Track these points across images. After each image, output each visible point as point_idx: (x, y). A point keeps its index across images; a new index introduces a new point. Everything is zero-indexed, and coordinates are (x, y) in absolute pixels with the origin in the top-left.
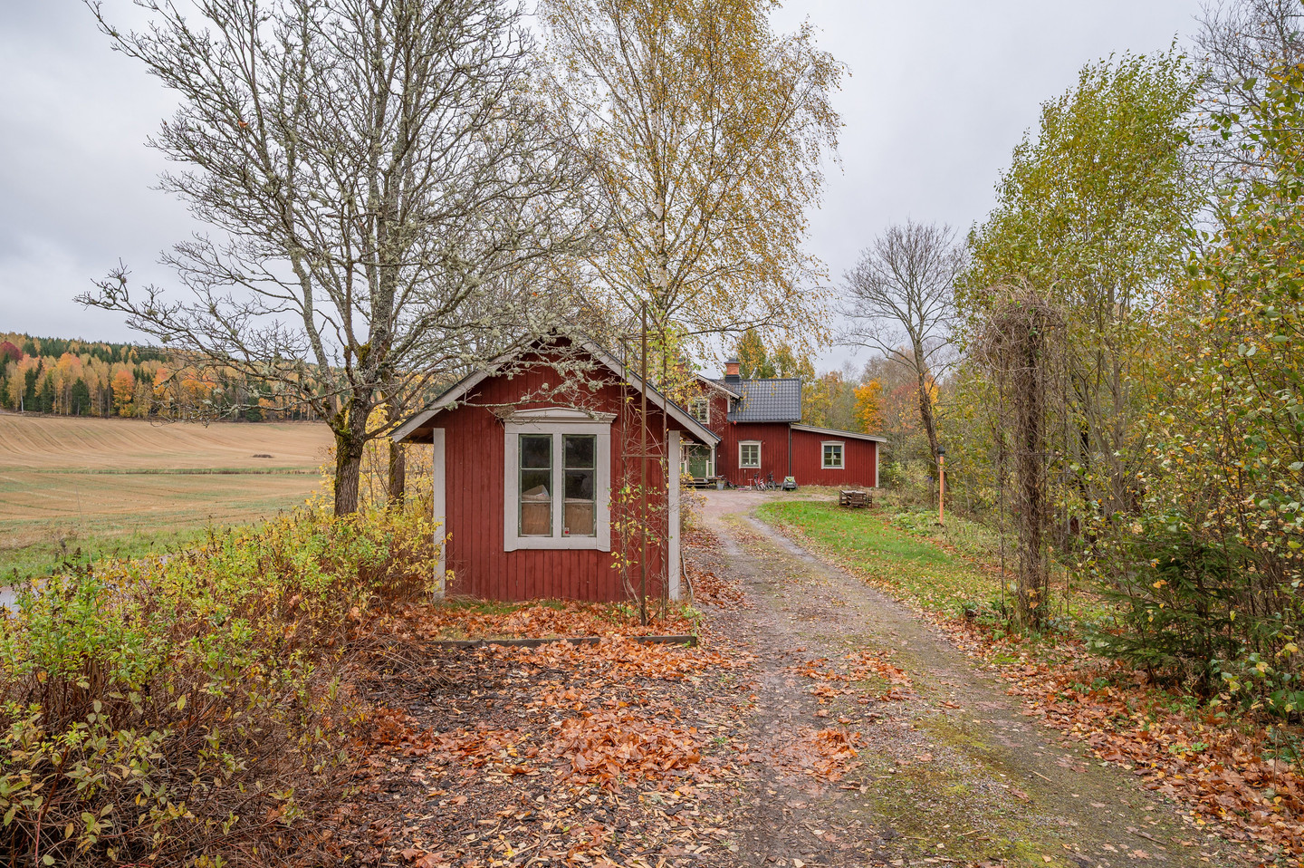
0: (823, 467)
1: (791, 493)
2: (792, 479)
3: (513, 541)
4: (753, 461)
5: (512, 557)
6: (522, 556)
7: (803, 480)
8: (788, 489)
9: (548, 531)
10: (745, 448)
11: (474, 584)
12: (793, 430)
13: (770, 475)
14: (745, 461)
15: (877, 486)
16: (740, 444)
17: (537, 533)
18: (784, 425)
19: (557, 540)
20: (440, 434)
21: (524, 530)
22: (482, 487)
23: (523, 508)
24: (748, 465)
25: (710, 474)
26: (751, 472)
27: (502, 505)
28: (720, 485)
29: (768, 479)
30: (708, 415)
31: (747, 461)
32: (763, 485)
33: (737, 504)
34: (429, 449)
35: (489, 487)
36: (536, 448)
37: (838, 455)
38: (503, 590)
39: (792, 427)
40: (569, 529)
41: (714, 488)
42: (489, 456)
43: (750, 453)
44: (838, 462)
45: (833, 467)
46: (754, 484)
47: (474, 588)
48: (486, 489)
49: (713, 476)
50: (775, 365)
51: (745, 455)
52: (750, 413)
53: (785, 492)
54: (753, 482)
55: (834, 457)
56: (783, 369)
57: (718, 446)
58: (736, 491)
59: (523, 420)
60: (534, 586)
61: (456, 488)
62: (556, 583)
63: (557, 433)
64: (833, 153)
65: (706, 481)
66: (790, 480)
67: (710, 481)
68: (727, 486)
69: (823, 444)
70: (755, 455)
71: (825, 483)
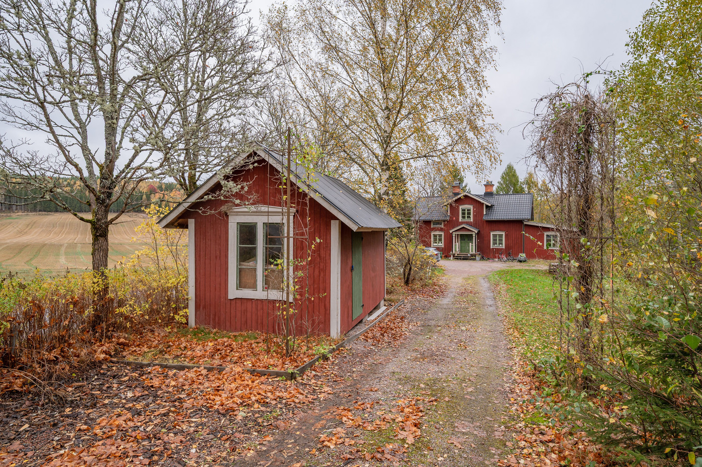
0: (545, 248)
1: (522, 264)
2: (524, 255)
3: (233, 292)
4: (499, 244)
5: (233, 302)
6: (239, 302)
7: (530, 256)
8: (521, 261)
9: (254, 287)
10: (495, 236)
11: (211, 319)
12: (526, 225)
13: (510, 253)
14: (495, 244)
16: (492, 234)
17: (249, 288)
18: (519, 222)
19: (259, 293)
20: (191, 222)
21: (241, 285)
22: (216, 257)
23: (240, 272)
24: (497, 246)
25: (472, 251)
26: (498, 251)
27: (227, 269)
28: (478, 258)
29: (508, 255)
30: (472, 216)
31: (496, 243)
32: (505, 259)
33: (482, 270)
34: (186, 231)
35: (220, 257)
36: (247, 233)
37: (555, 241)
38: (228, 324)
39: (525, 223)
40: (267, 285)
41: (474, 259)
42: (220, 237)
43: (498, 239)
44: (554, 245)
45: (551, 248)
46: (499, 258)
47: (211, 322)
48: (218, 258)
49: (474, 252)
50: (524, 186)
51: (495, 240)
52: (498, 214)
53: (519, 263)
54: (498, 256)
55: (552, 242)
56: (529, 188)
57: (478, 234)
58: (488, 262)
59: (238, 214)
60: (246, 322)
61: (201, 257)
62: (259, 321)
63: (260, 221)
64: (497, 29)
65: (469, 255)
66: (523, 256)
67: (472, 255)
68: (482, 258)
69: (546, 234)
70: (501, 240)
71: (546, 258)
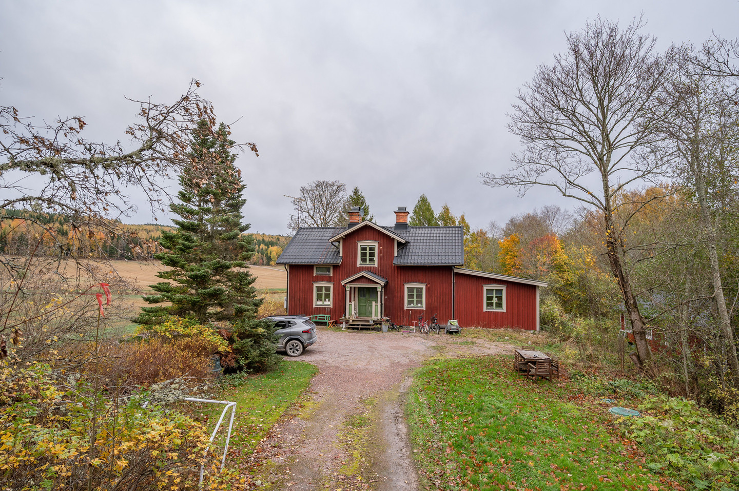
0: (485, 310)
1: (454, 337)
2: (455, 322)
4: (418, 302)
7: (466, 323)
8: (451, 333)
10: (411, 290)
12: (457, 274)
13: (434, 317)
14: (410, 302)
15: (538, 328)
16: (406, 287)
18: (447, 269)
24: (414, 306)
25: (376, 315)
26: (416, 313)
28: (385, 327)
29: (432, 321)
30: (376, 258)
31: (413, 302)
32: (427, 328)
37: (500, 299)
39: (456, 271)
41: (380, 330)
43: (415, 295)
44: (499, 305)
45: (494, 309)
46: (417, 326)
49: (379, 317)
51: (411, 296)
52: (415, 258)
53: (449, 336)
54: (417, 324)
55: (495, 300)
57: (385, 287)
58: (400, 333)
65: (371, 322)
66: (454, 323)
67: (376, 322)
68: (392, 328)
69: (485, 288)
70: (419, 297)
71: (487, 325)
